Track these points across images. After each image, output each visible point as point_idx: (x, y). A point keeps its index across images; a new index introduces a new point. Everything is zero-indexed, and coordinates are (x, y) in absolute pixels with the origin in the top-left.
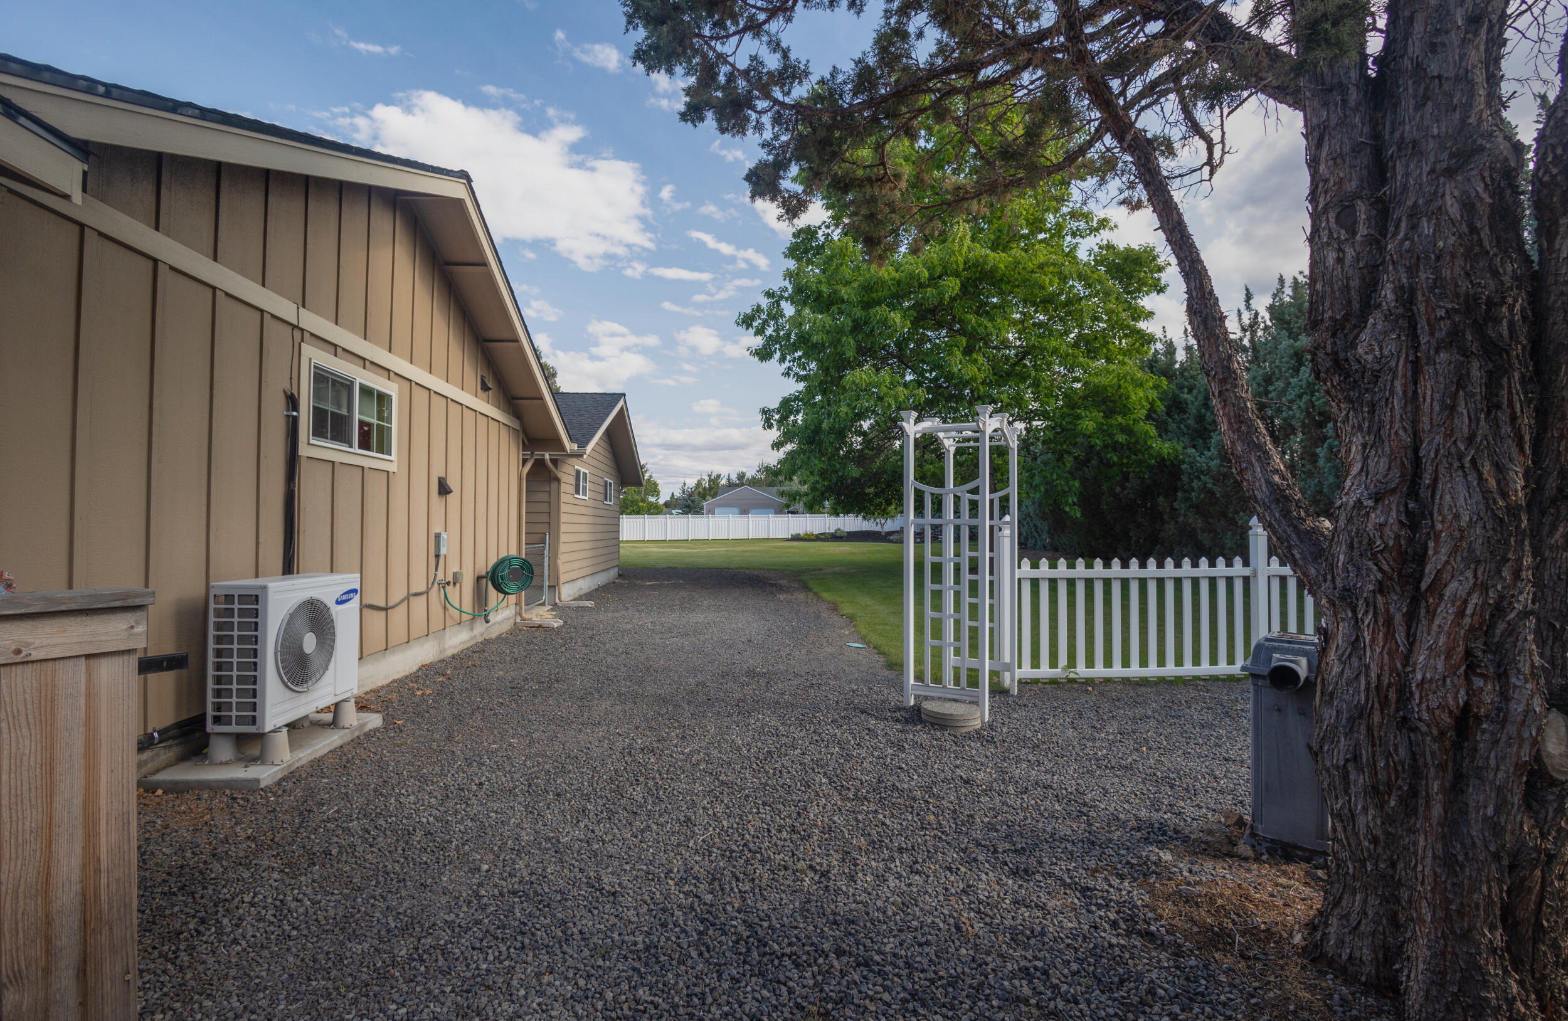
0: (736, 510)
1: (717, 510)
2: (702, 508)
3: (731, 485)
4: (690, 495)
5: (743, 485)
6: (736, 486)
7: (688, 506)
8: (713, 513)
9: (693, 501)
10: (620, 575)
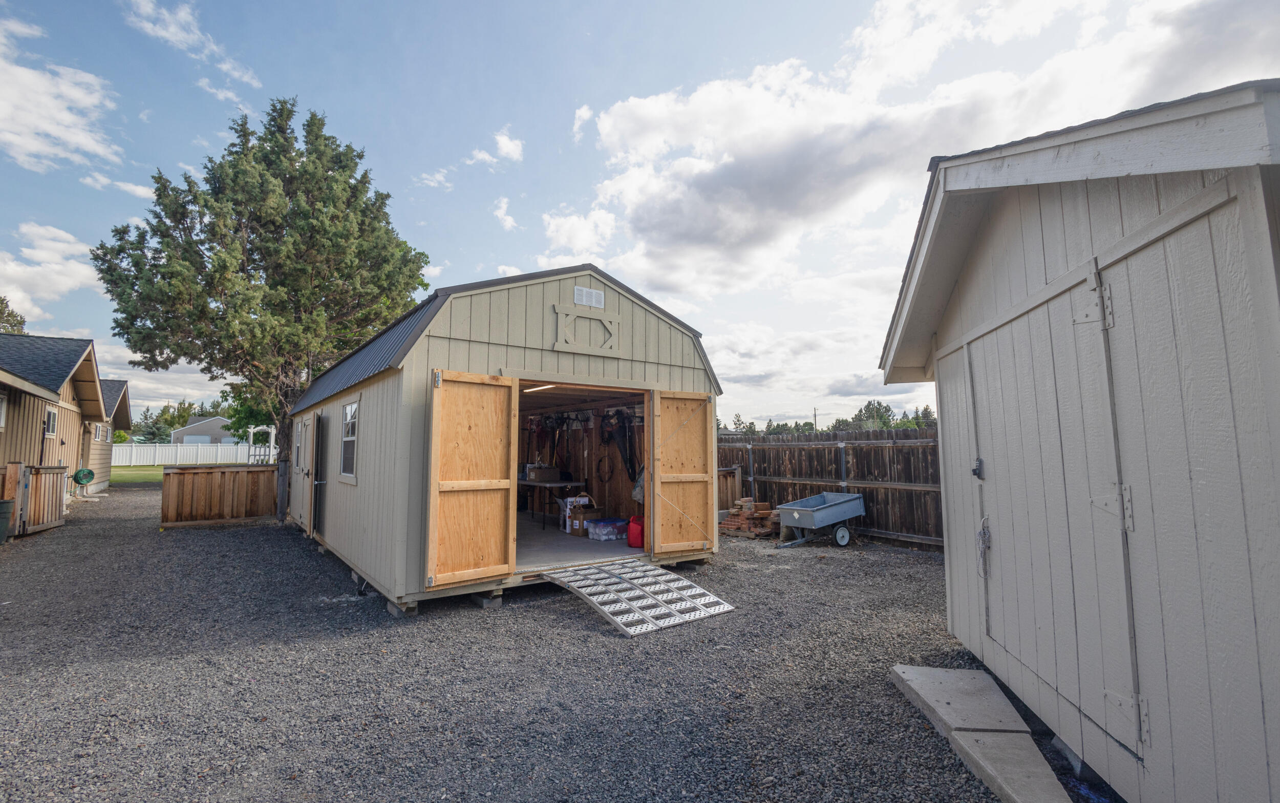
0: (208, 438)
1: (186, 438)
2: (169, 435)
3: (203, 414)
4: (156, 423)
5: (217, 414)
6: (210, 415)
7: (153, 434)
8: (182, 442)
9: (158, 429)
10: (110, 486)
